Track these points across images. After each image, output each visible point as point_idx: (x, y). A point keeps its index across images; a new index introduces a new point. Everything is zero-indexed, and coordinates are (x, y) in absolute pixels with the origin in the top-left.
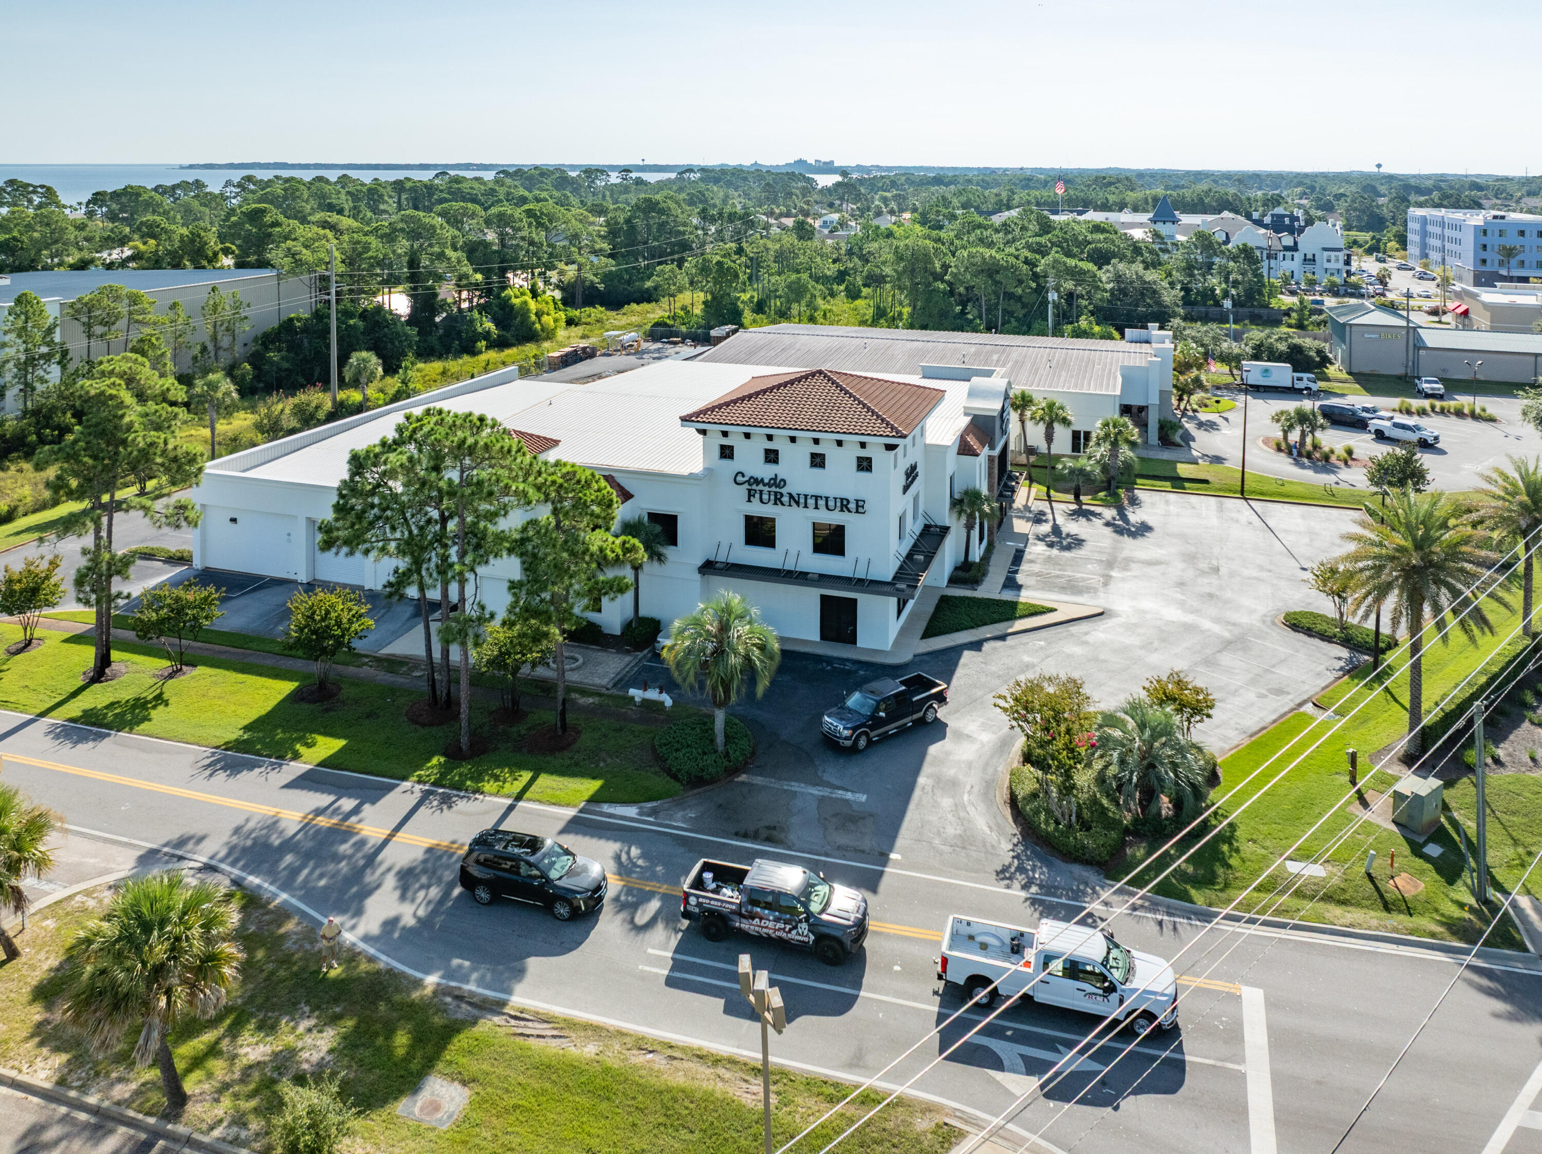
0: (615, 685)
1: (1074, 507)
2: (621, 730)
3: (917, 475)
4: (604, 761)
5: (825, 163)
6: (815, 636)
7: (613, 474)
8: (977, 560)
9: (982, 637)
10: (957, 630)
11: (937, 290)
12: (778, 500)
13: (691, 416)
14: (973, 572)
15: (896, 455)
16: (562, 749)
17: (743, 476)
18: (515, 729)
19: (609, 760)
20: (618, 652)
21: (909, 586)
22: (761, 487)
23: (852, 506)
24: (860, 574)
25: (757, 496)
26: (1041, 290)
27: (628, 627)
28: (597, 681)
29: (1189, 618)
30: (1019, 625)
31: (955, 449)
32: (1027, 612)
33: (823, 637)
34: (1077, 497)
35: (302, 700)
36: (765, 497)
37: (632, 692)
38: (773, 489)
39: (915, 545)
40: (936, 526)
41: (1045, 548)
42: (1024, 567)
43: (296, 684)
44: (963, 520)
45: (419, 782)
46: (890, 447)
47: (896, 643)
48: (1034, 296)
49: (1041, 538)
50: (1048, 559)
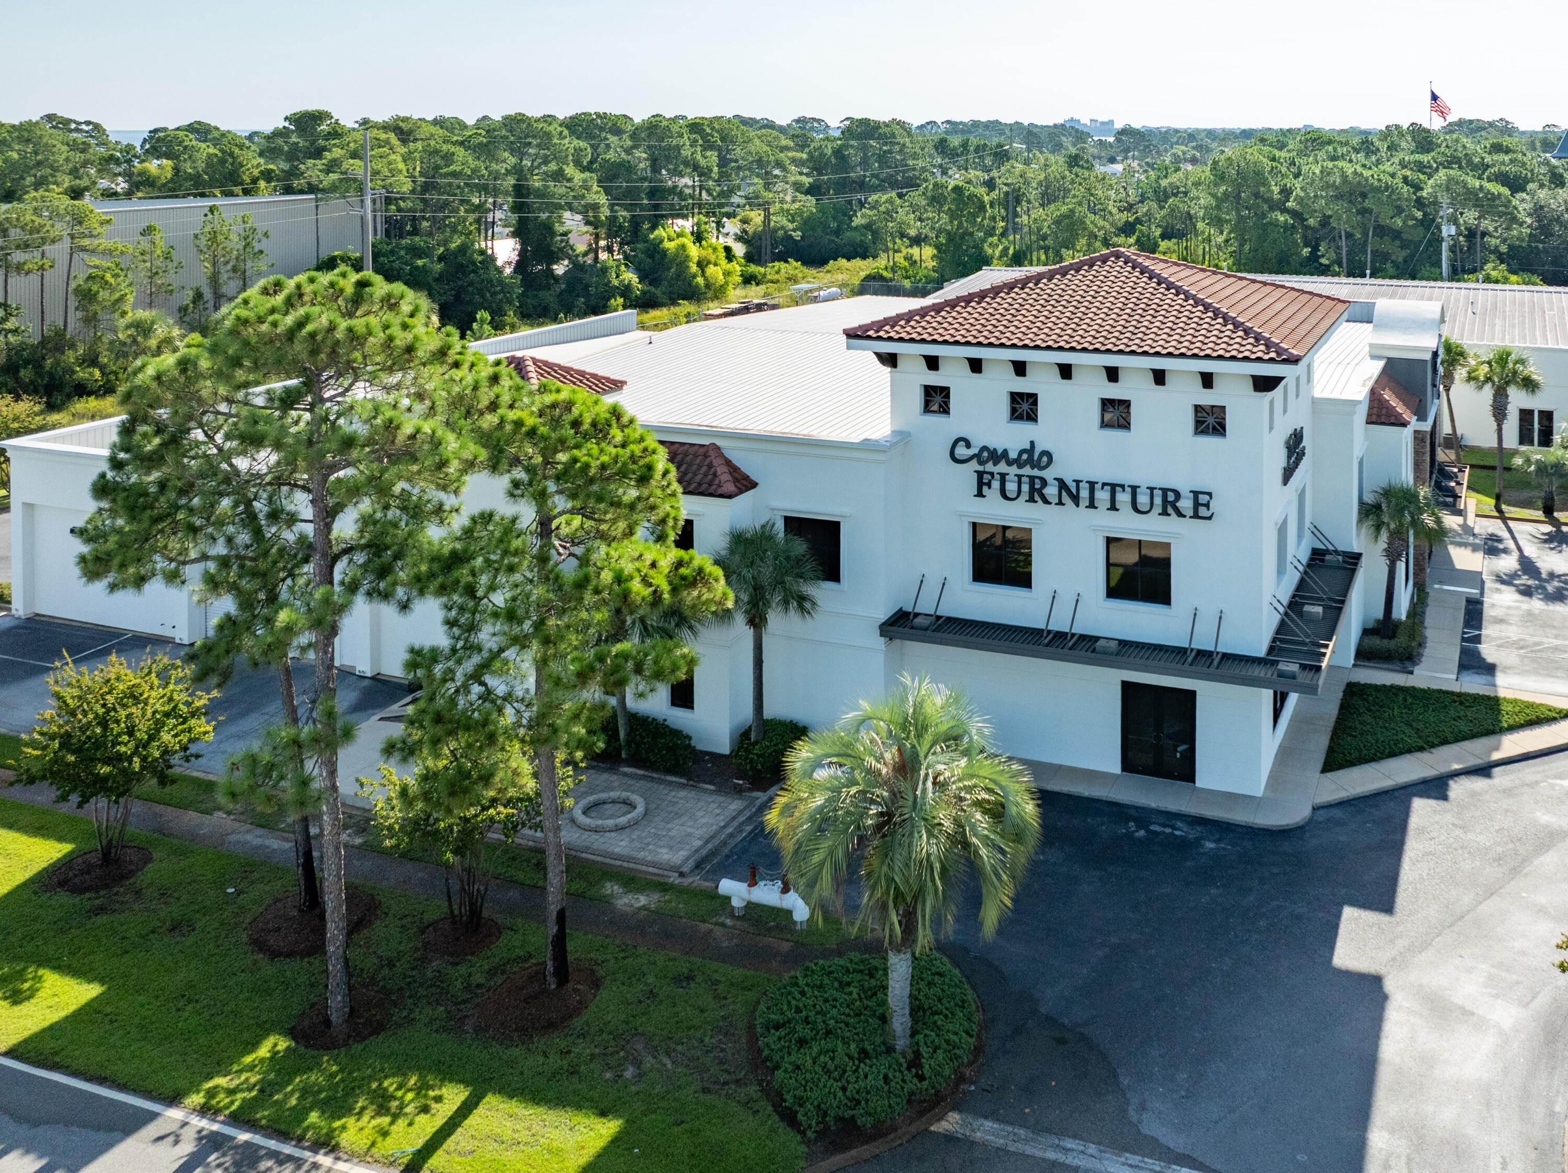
0: (698, 866)
1: (1548, 528)
2: (690, 978)
3: (1303, 454)
4: (638, 1063)
5: (1103, 123)
6: (1114, 766)
7: (719, 442)
8: (1404, 617)
9: (1443, 769)
10: (1392, 755)
11: (1275, 224)
12: (1036, 493)
13: (866, 328)
14: (1401, 640)
15: (1272, 403)
16: (551, 1026)
17: (968, 445)
18: (463, 969)
19: (649, 1062)
20: (718, 791)
21: (1303, 667)
22: (1002, 467)
23: (1186, 504)
24: (1204, 642)
25: (996, 484)
26: (1429, 223)
27: (743, 738)
28: (665, 855)
30: (1511, 744)
31: (1362, 413)
32: (1521, 719)
33: (1128, 765)
34: (1548, 511)
35: (62, 884)
36: (1011, 487)
37: (727, 886)
38: (1027, 471)
39: (1301, 585)
40: (1336, 552)
41: (1518, 597)
42: (1488, 631)
43: (67, 848)
44: (1382, 543)
45: (204, 1110)
46: (1264, 384)
47: (1274, 779)
48: (1421, 230)
49: (1505, 580)
50: (1530, 617)
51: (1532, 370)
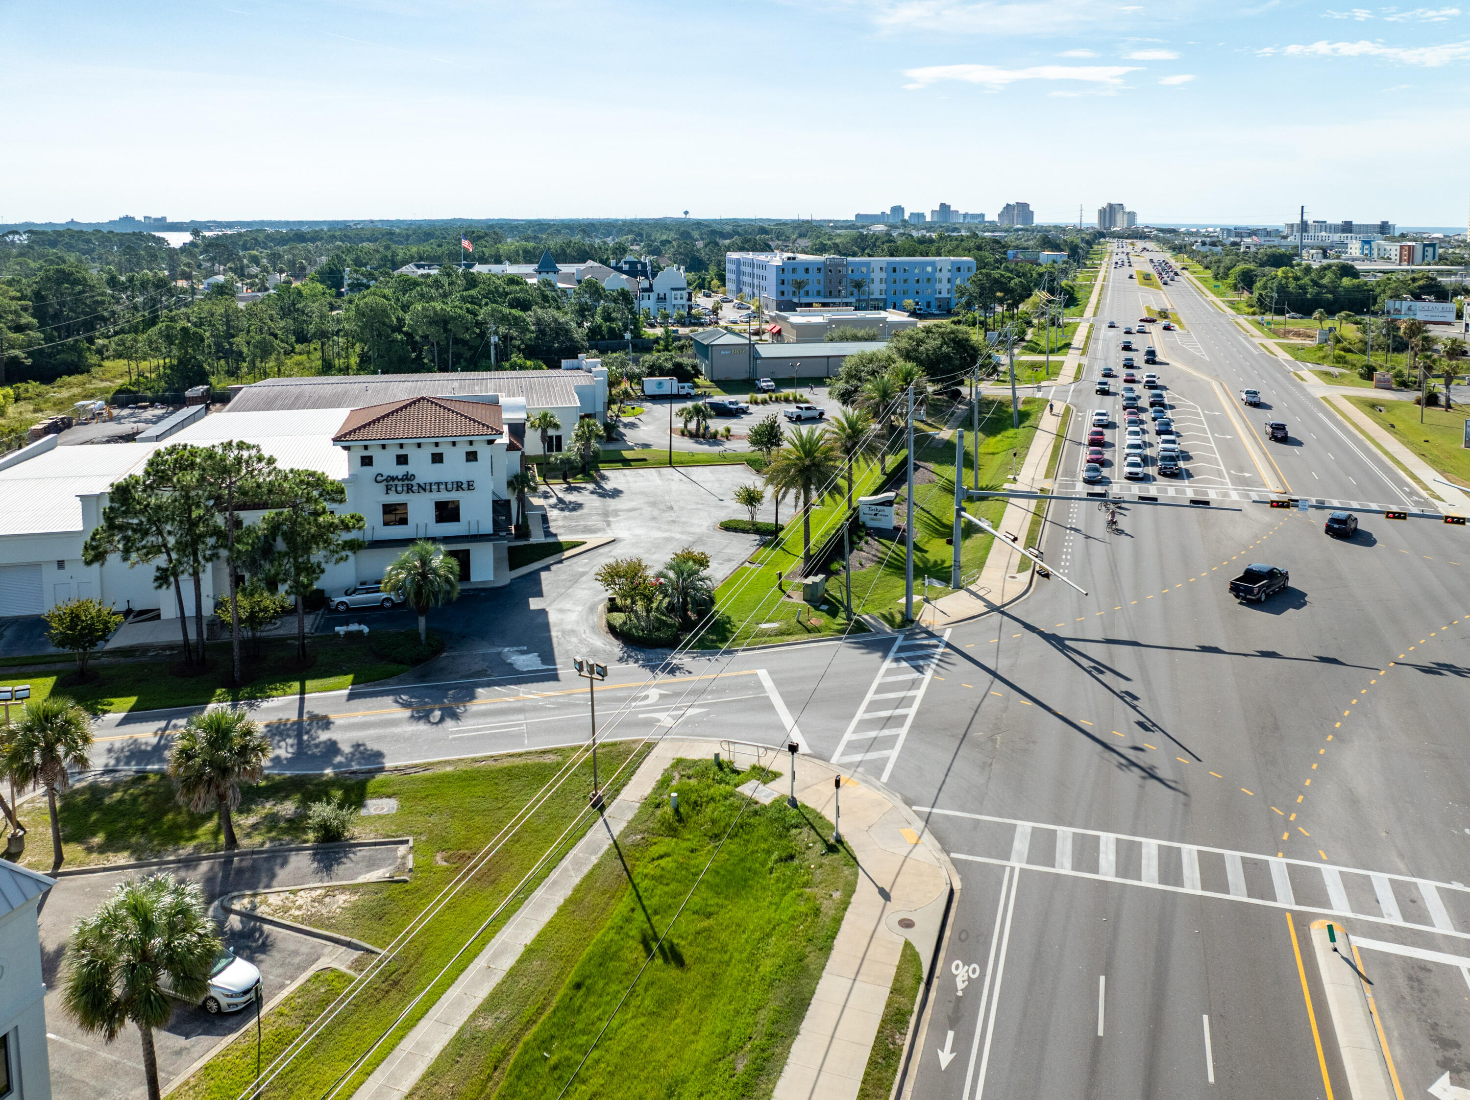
0: (322, 628)
1: (566, 486)
4: (344, 666)
5: (156, 220)
9: (548, 563)
10: (530, 563)
11: (395, 341)
12: (410, 489)
13: (341, 437)
16: (309, 666)
17: (381, 476)
18: (265, 665)
19: (348, 665)
21: (508, 533)
22: (396, 482)
23: (465, 486)
24: (472, 532)
25: (393, 489)
26: (483, 335)
29: (666, 535)
30: (567, 554)
31: (506, 448)
32: (568, 547)
34: (565, 479)
35: (68, 684)
36: (399, 489)
37: (335, 630)
38: (406, 482)
39: (496, 513)
40: (503, 499)
41: (559, 512)
42: (551, 524)
43: (54, 677)
46: (491, 442)
47: (495, 576)
48: (479, 340)
49: (553, 507)
50: (565, 517)
51: (556, 420)
